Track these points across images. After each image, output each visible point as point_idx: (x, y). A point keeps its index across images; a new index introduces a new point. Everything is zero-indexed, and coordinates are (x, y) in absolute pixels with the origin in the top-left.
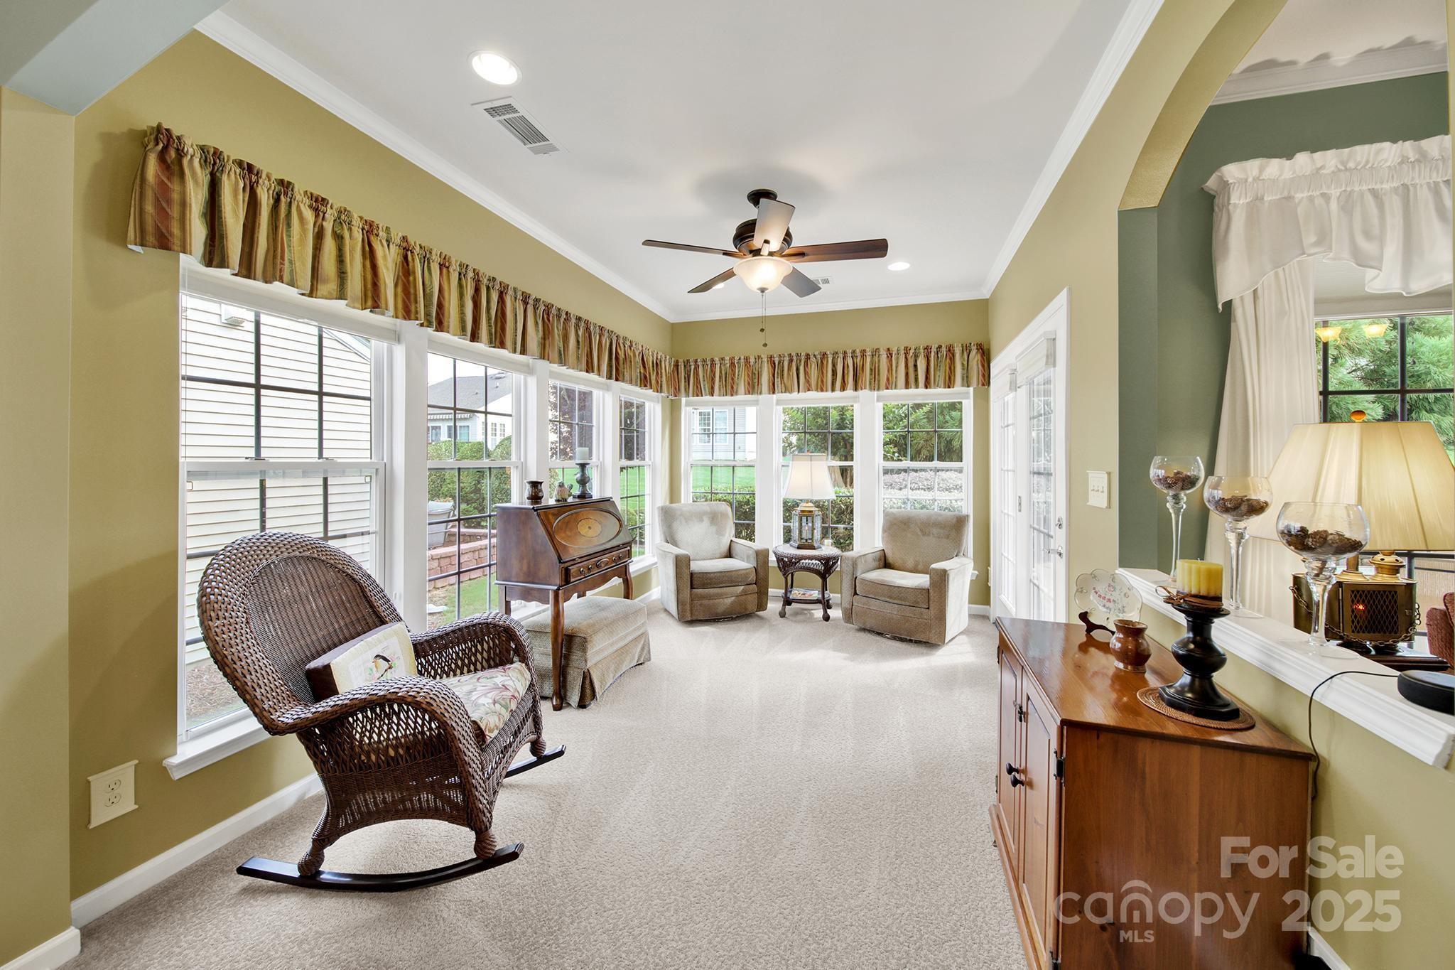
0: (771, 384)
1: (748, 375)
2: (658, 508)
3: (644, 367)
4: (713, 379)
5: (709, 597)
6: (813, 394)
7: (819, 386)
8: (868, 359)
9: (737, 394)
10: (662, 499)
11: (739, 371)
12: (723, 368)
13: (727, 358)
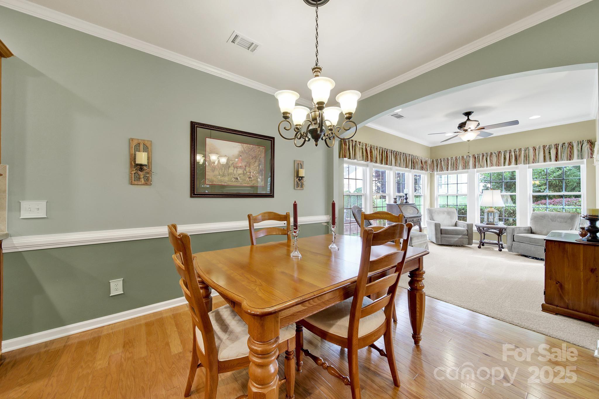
0: (474, 165)
1: (463, 163)
2: (427, 209)
3: (422, 164)
4: (448, 165)
5: (448, 238)
6: (494, 168)
7: (497, 164)
8: (523, 152)
9: (458, 169)
10: (428, 206)
11: (459, 161)
12: (452, 161)
13: (454, 157)
